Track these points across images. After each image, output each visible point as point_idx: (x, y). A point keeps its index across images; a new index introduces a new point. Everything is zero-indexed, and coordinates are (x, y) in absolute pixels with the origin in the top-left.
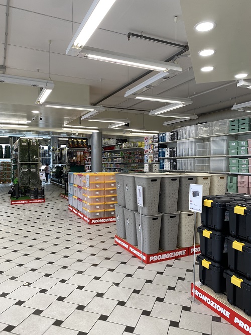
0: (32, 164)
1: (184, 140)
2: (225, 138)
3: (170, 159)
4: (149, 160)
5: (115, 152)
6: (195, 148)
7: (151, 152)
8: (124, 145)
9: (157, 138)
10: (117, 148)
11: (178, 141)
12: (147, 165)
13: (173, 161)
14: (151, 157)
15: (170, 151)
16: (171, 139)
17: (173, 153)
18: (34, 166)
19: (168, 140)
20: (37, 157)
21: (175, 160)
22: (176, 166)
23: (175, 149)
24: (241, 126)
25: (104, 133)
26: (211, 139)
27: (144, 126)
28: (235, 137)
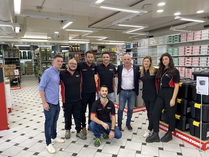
0: (48, 63)
1: (142, 47)
2: (166, 46)
3: (134, 58)
4: (121, 59)
5: (97, 54)
6: (148, 52)
7: (121, 54)
8: (103, 50)
9: (125, 46)
10: (98, 52)
11: (138, 48)
12: (119, 62)
13: (135, 60)
14: (121, 57)
15: (133, 54)
16: (134, 47)
17: (135, 55)
18: (49, 64)
19: (132, 47)
20: (51, 58)
21: (136, 59)
22: (137, 62)
23: (136, 53)
24: (175, 39)
25: (92, 43)
26: (158, 47)
27: (116, 39)
28: (171, 46)
